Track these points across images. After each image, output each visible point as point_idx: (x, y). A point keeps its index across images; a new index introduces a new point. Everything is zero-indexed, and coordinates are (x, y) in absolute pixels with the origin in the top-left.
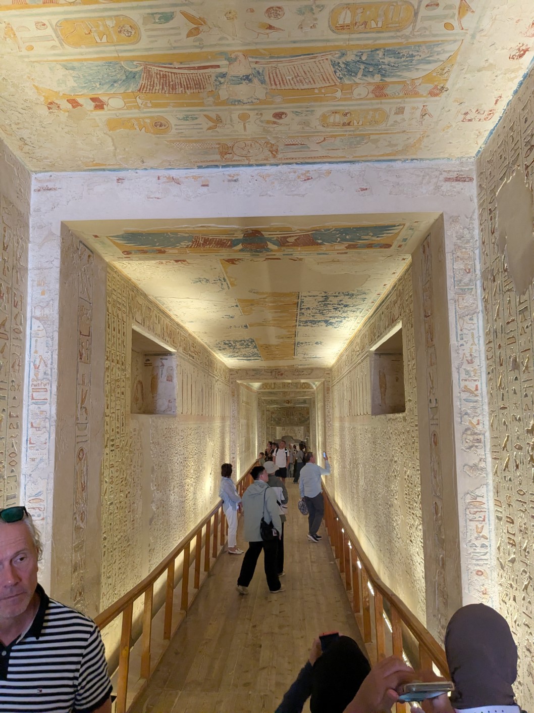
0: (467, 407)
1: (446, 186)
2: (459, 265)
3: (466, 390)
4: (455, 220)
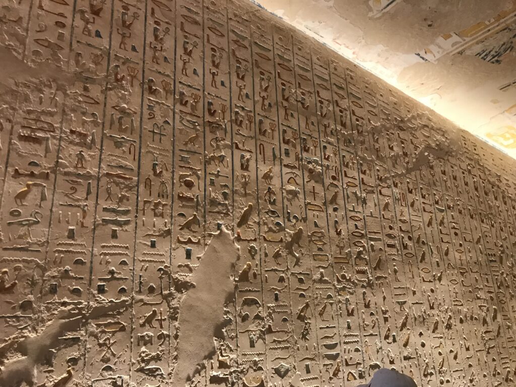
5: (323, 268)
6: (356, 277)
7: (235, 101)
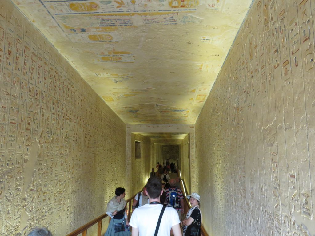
0: (192, 162)
1: (190, 128)
2: (192, 141)
3: (192, 160)
4: (191, 134)
5: (58, 150)
6: (65, 153)
7: (43, 89)
